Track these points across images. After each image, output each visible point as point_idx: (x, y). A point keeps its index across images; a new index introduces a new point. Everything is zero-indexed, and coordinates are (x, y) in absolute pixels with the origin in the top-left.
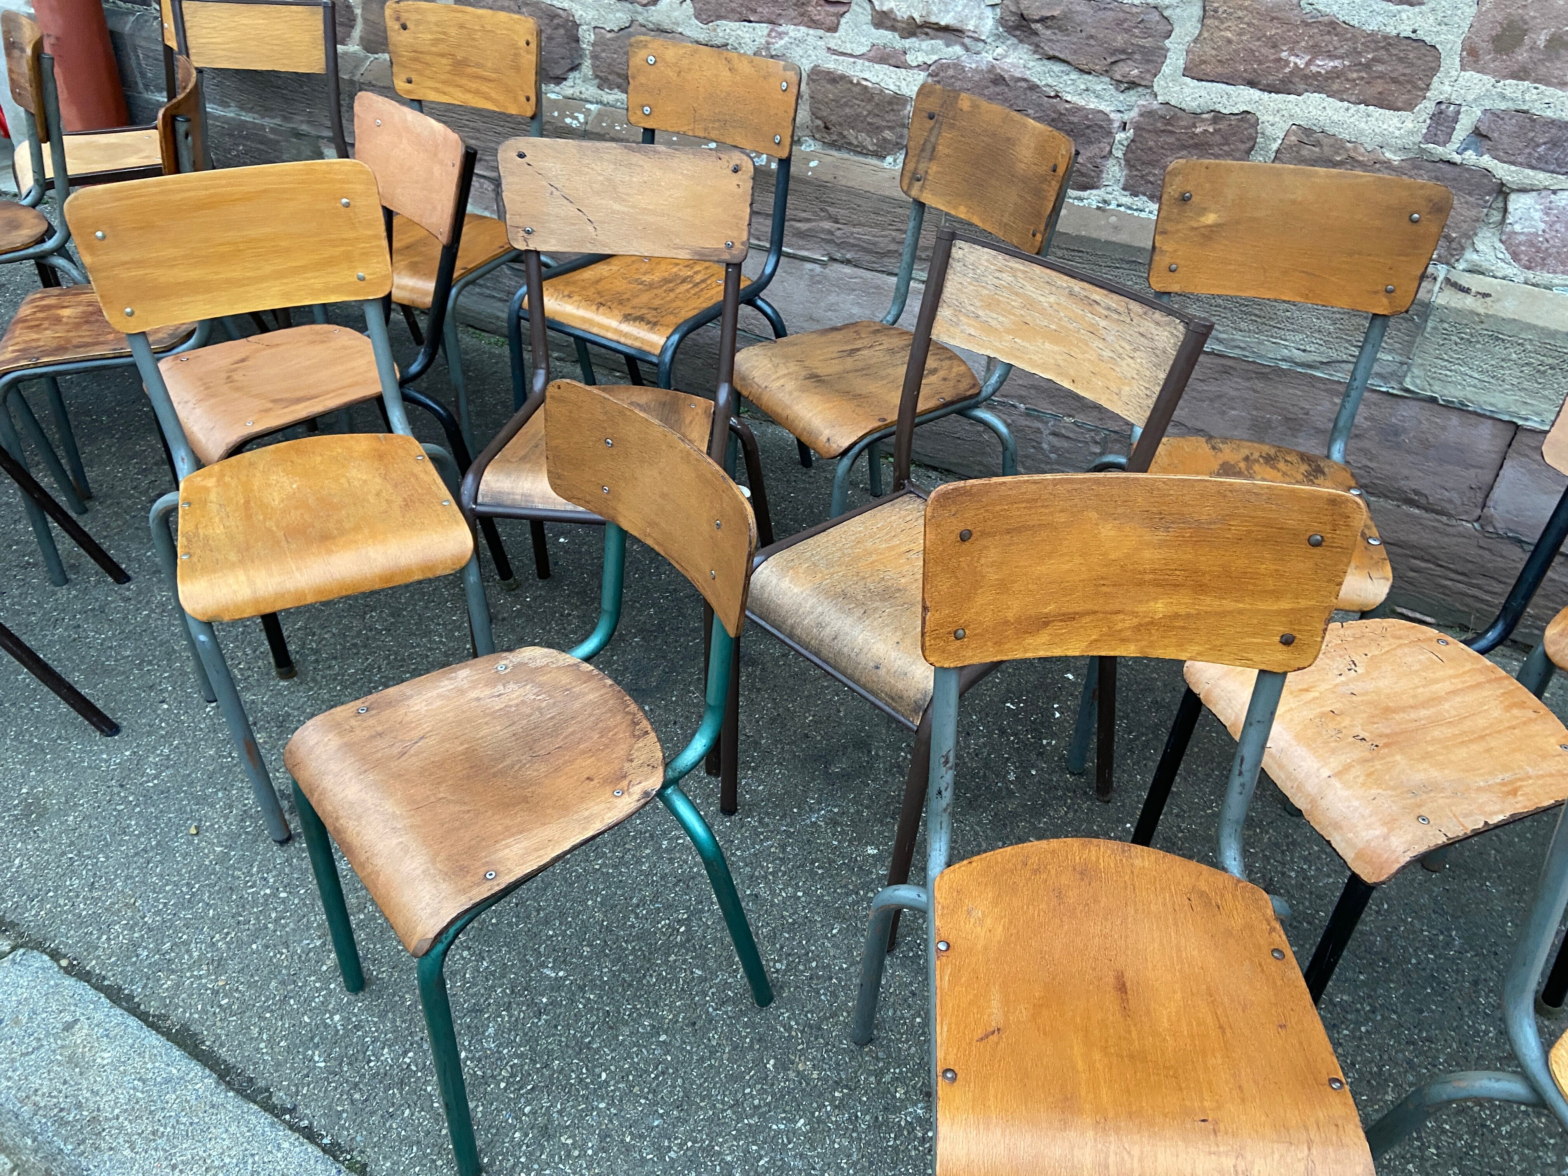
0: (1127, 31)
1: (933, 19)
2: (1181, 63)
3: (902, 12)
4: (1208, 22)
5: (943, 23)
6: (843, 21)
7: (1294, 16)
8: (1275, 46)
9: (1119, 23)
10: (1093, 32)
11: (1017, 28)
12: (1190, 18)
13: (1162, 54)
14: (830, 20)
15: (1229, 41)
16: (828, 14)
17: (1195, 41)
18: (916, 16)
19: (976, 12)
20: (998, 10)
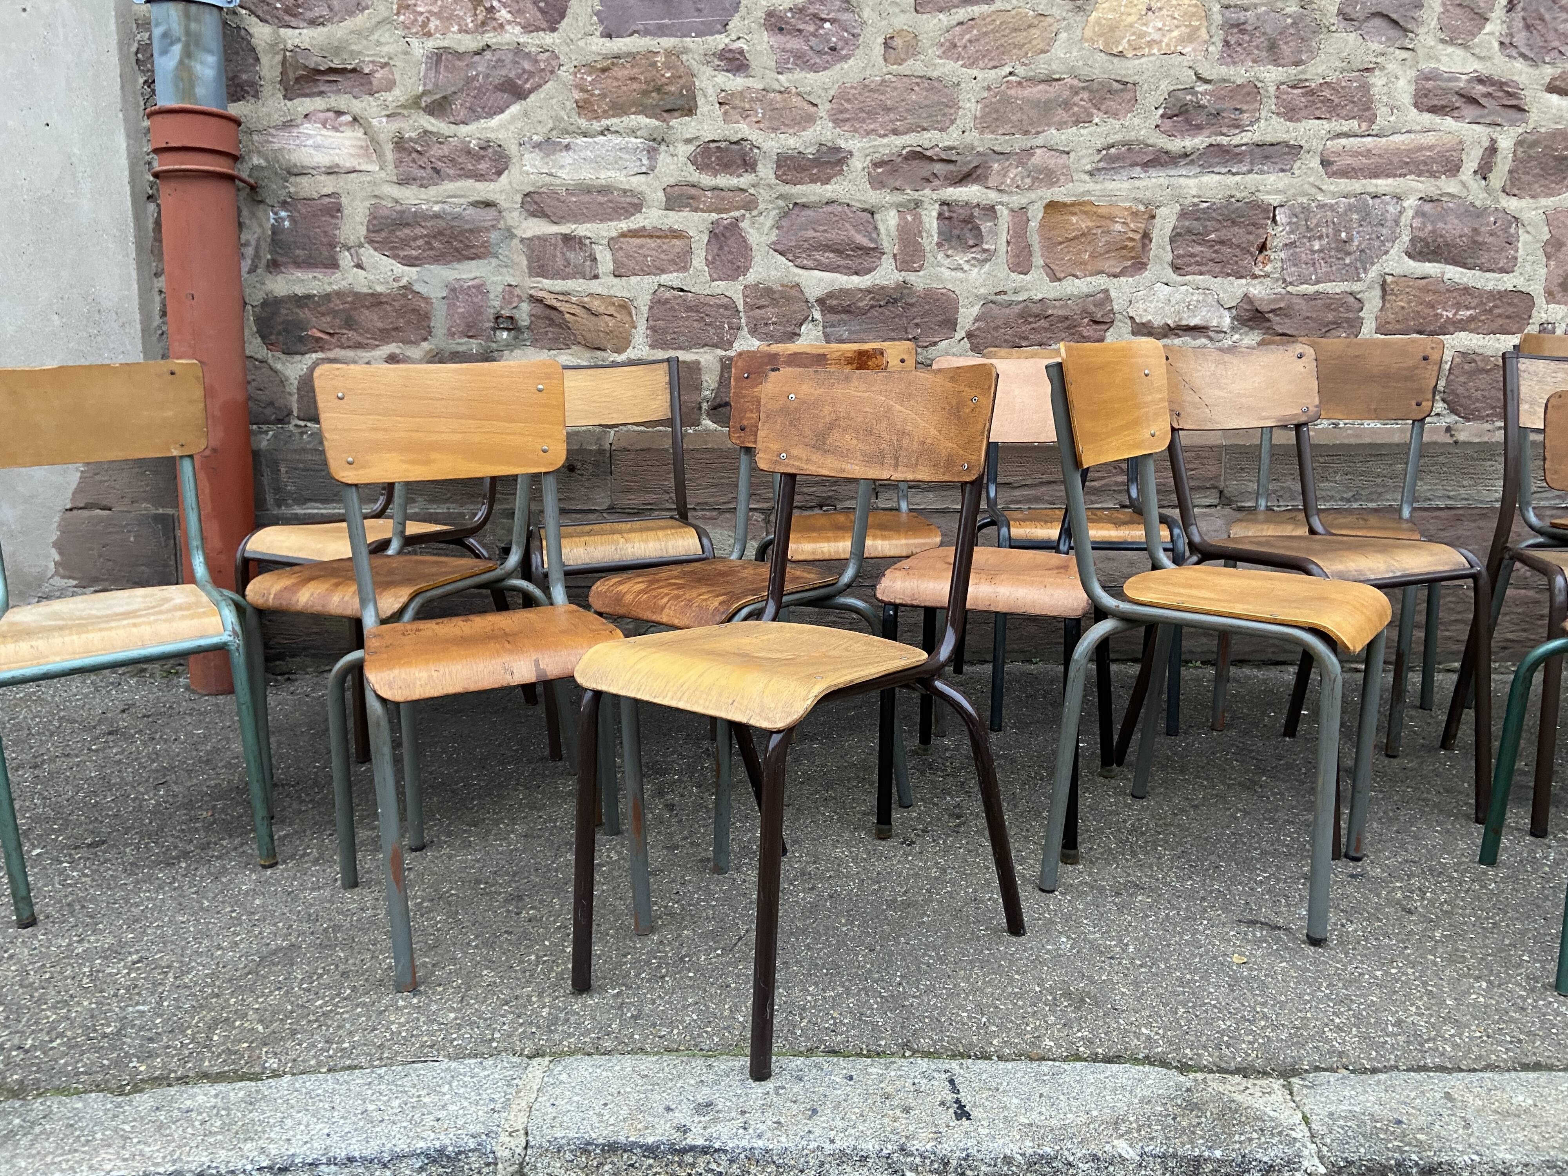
0: (1334, 310)
1: (1184, 323)
2: (1374, 325)
3: (1158, 321)
4: (1388, 297)
5: (1192, 324)
6: (1108, 334)
7: (1442, 287)
8: (1433, 307)
9: (1328, 306)
10: (1309, 315)
11: (1250, 320)
12: (1374, 297)
13: (1360, 321)
14: (1097, 335)
15: (1403, 308)
16: (1096, 331)
17: (1381, 310)
18: (1170, 322)
19: (1217, 314)
20: (1234, 311)
